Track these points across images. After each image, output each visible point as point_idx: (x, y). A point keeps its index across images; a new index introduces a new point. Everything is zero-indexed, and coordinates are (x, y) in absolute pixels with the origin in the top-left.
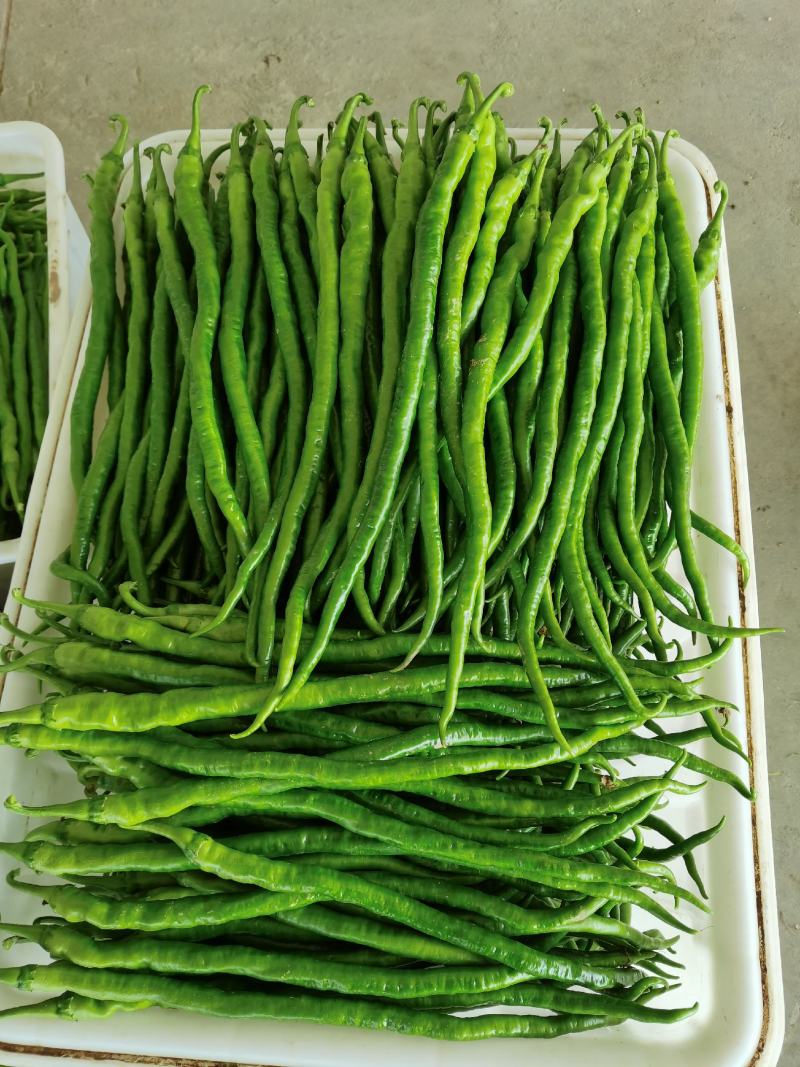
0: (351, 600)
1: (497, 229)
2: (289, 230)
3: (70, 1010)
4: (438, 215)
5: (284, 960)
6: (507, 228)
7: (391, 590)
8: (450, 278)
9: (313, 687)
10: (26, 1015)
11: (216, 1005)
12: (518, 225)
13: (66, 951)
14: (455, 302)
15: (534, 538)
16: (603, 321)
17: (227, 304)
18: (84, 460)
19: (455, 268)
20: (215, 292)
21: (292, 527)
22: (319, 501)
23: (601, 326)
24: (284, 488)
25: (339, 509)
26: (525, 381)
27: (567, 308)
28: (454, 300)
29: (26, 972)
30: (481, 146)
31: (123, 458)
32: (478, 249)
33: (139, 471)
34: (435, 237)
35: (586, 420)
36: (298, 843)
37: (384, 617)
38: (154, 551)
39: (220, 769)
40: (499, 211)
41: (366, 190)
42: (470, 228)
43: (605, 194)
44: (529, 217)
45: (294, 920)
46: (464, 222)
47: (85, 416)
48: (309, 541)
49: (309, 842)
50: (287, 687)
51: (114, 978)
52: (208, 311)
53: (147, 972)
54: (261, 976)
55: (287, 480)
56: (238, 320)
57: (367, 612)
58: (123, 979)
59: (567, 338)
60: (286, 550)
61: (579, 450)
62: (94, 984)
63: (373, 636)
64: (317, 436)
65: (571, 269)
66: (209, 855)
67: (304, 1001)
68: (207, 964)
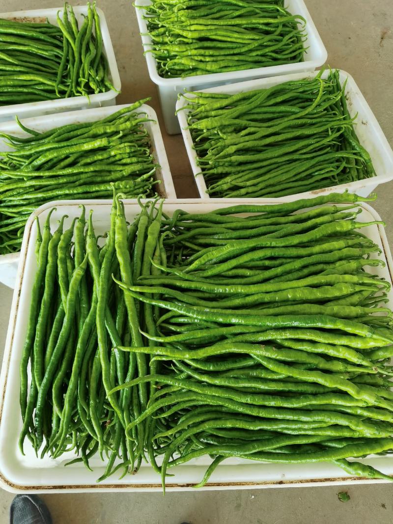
0: (168, 311)
1: (331, 352)
2: (320, 267)
3: (38, 243)
4: (326, 323)
5: (48, 305)
6: (332, 357)
7: (174, 326)
8: (299, 331)
9: (132, 300)
10: (38, 231)
11: (35, 285)
12: (335, 362)
13: (54, 238)
14: (288, 335)
15: (196, 381)
16: (295, 405)
17: (283, 249)
18: (223, 213)
19: (303, 333)
20: (287, 243)
21: (193, 285)
22: (207, 295)
23: (293, 405)
24: (208, 280)
25: (202, 302)
26: (263, 371)
27: (301, 388)
28: (288, 334)
29: (48, 228)
30: (368, 340)
31: (223, 225)
32: (318, 344)
33: (218, 231)
34: (314, 322)
35: (249, 400)
36: (83, 304)
37: (164, 325)
38: (191, 242)
39: (102, 272)
40: (338, 351)
41: (337, 294)
42: (325, 338)
43: (365, 405)
44: (340, 367)
45: (61, 307)
46: (326, 335)
47: (240, 209)
48: (190, 293)
49: (84, 307)
50: (130, 290)
51: (45, 253)
52: (278, 242)
53: (47, 262)
54: (43, 298)
55: (212, 281)
56: (276, 254)
57: (164, 317)
58: (45, 256)
59: (286, 389)
60: (184, 285)
61: (237, 398)
62: (44, 247)
63: (155, 321)
64: (228, 290)
65: (321, 390)
66: (77, 274)
67: (35, 313)
68: (47, 280)
